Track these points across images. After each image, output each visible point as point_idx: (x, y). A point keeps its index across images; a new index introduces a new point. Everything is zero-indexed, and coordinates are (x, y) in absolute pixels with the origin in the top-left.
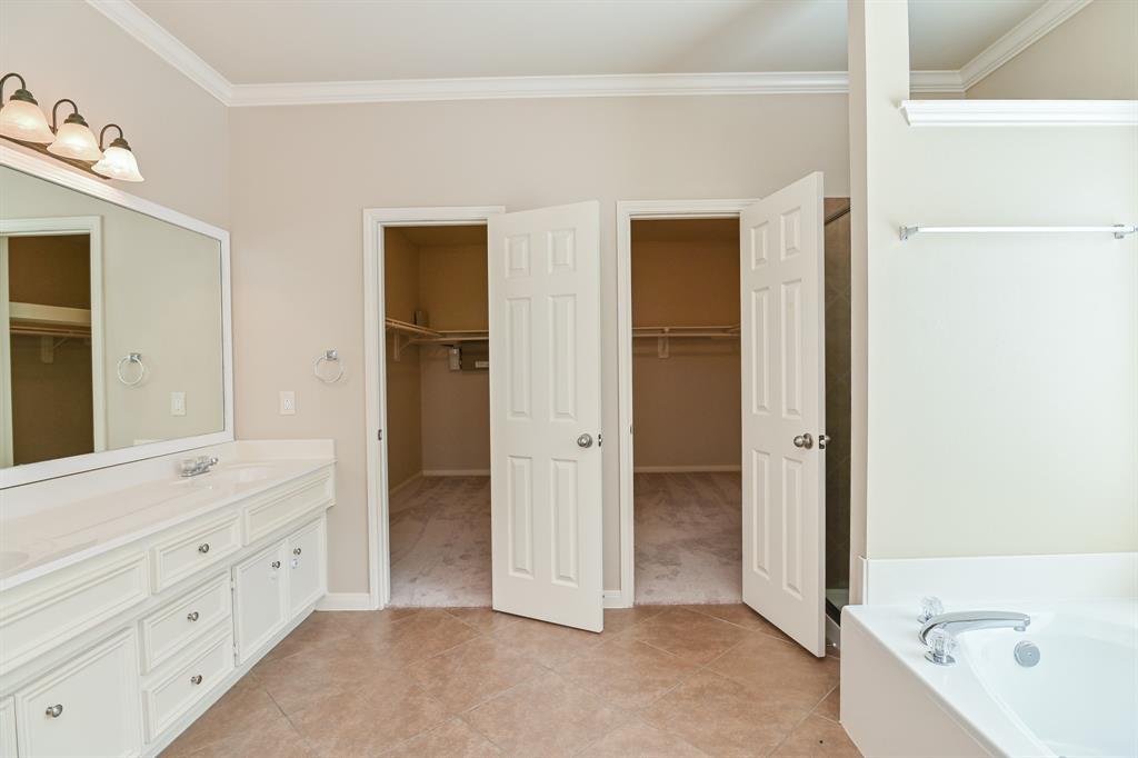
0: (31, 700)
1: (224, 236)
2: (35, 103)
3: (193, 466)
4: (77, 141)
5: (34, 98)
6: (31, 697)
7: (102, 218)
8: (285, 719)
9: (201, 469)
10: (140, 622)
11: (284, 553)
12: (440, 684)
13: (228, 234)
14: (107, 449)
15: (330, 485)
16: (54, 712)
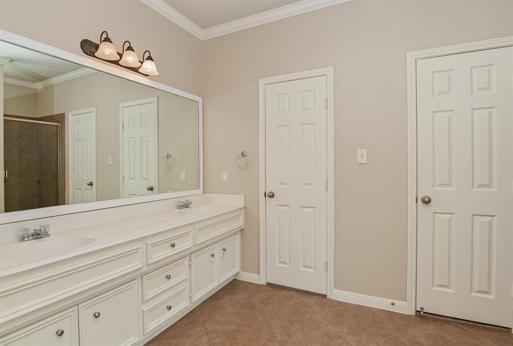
0: (86, 308)
1: (200, 100)
2: (111, 42)
3: (182, 204)
4: (130, 59)
5: (111, 40)
6: (86, 307)
7: (158, 97)
8: (206, 337)
9: (186, 206)
10: (142, 277)
11: (217, 250)
12: (286, 339)
13: (202, 99)
14: (159, 193)
15: (242, 219)
16: (97, 316)
